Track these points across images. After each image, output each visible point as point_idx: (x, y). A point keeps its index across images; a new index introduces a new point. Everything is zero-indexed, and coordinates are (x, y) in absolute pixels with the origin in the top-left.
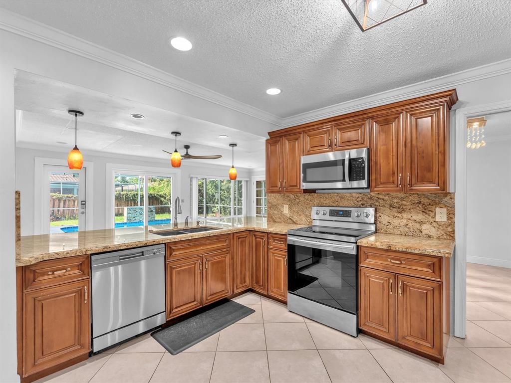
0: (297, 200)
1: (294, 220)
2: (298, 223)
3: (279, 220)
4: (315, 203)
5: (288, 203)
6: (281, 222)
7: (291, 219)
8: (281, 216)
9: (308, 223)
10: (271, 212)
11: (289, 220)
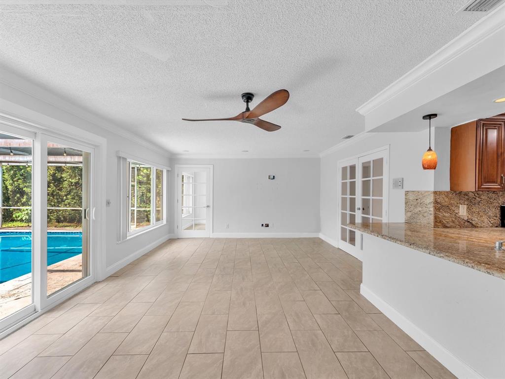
0: (477, 198)
1: (474, 223)
2: (479, 226)
3: (451, 224)
4: (500, 202)
5: (466, 203)
6: (455, 227)
7: (469, 222)
8: (455, 218)
9: (491, 225)
10: (440, 215)
11: (466, 224)
